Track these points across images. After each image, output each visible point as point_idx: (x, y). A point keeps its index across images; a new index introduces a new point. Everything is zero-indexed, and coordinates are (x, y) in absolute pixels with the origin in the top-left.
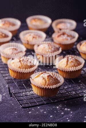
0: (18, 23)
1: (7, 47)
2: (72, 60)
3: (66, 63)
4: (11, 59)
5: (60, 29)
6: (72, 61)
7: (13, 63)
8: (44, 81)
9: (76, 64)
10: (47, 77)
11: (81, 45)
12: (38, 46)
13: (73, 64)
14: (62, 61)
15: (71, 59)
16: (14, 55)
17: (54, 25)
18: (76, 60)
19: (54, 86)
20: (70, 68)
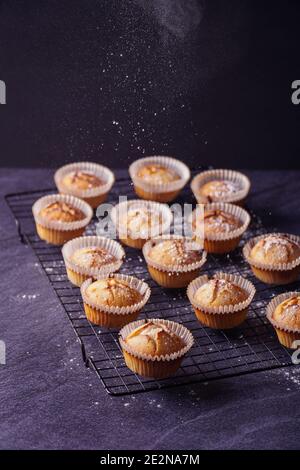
0: (109, 177)
1: (80, 247)
2: (226, 288)
3: (212, 295)
4: (90, 280)
5: (210, 200)
6: (225, 291)
7: (94, 290)
8: (150, 345)
9: (235, 298)
10: (157, 336)
11: (252, 246)
12: (154, 245)
13: (227, 297)
14: (204, 290)
15: (224, 284)
16: (97, 268)
17: (195, 186)
18: (237, 288)
19: (174, 356)
20: (221, 307)
